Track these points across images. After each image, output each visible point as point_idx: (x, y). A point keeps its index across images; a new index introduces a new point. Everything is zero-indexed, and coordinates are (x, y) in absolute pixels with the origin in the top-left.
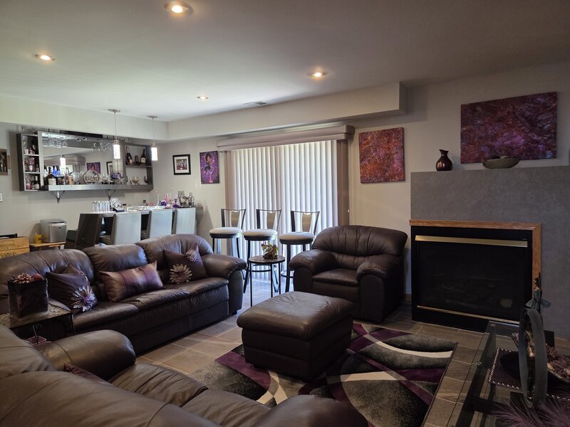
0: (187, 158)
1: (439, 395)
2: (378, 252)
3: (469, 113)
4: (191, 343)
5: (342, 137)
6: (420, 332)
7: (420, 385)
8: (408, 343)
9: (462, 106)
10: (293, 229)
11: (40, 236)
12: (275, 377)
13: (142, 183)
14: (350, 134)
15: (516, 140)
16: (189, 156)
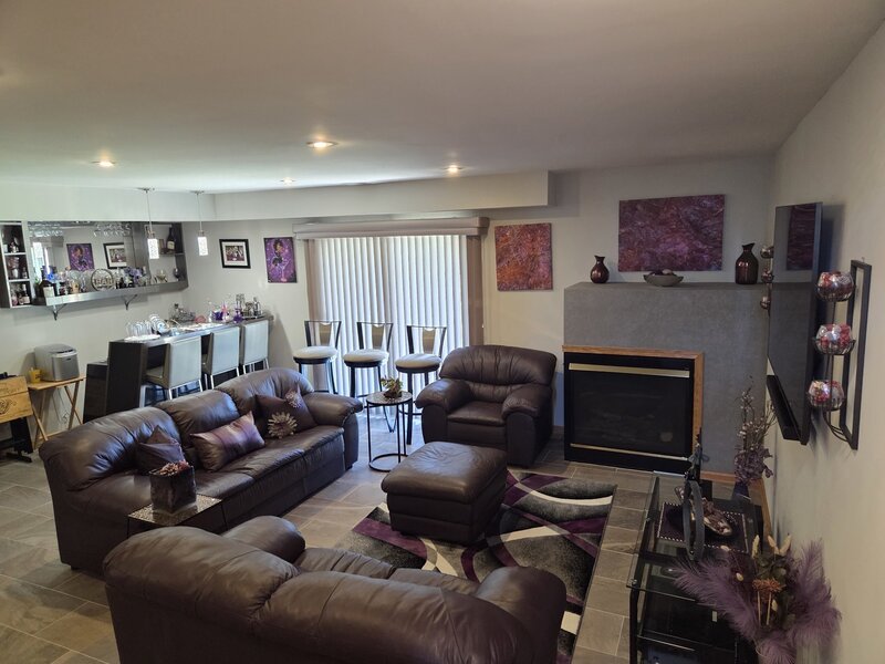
0: (243, 244)
1: (604, 546)
2: (523, 380)
3: (629, 211)
4: (312, 512)
5: (475, 232)
6: (576, 475)
7: (584, 538)
8: (566, 490)
9: (621, 203)
10: (412, 351)
11: (37, 372)
12: (429, 544)
13: (171, 279)
14: (483, 229)
15: (679, 247)
16: (246, 241)
